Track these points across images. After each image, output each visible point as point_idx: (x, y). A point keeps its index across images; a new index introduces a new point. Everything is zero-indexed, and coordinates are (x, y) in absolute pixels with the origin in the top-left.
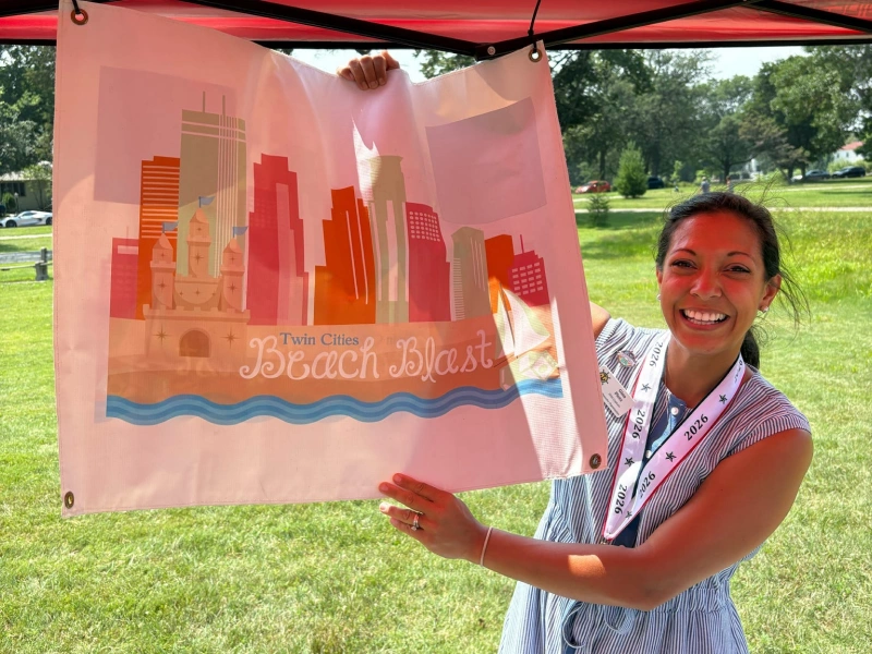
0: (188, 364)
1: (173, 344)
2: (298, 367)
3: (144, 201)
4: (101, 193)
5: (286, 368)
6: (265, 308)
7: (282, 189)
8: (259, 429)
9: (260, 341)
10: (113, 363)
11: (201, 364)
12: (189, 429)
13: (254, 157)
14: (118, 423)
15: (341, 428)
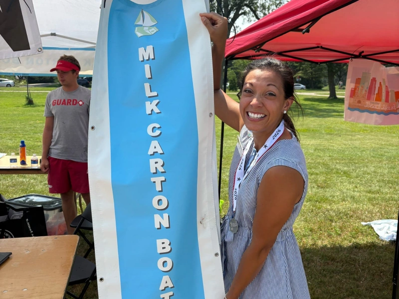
0: (357, 104)
1: (356, 102)
2: (372, 106)
3: (356, 83)
4: (351, 82)
5: (370, 106)
6: (369, 98)
7: (374, 82)
8: (365, 114)
9: (368, 103)
10: (349, 103)
11: (360, 105)
12: (356, 112)
13: (371, 78)
14: (349, 110)
15: (375, 115)
